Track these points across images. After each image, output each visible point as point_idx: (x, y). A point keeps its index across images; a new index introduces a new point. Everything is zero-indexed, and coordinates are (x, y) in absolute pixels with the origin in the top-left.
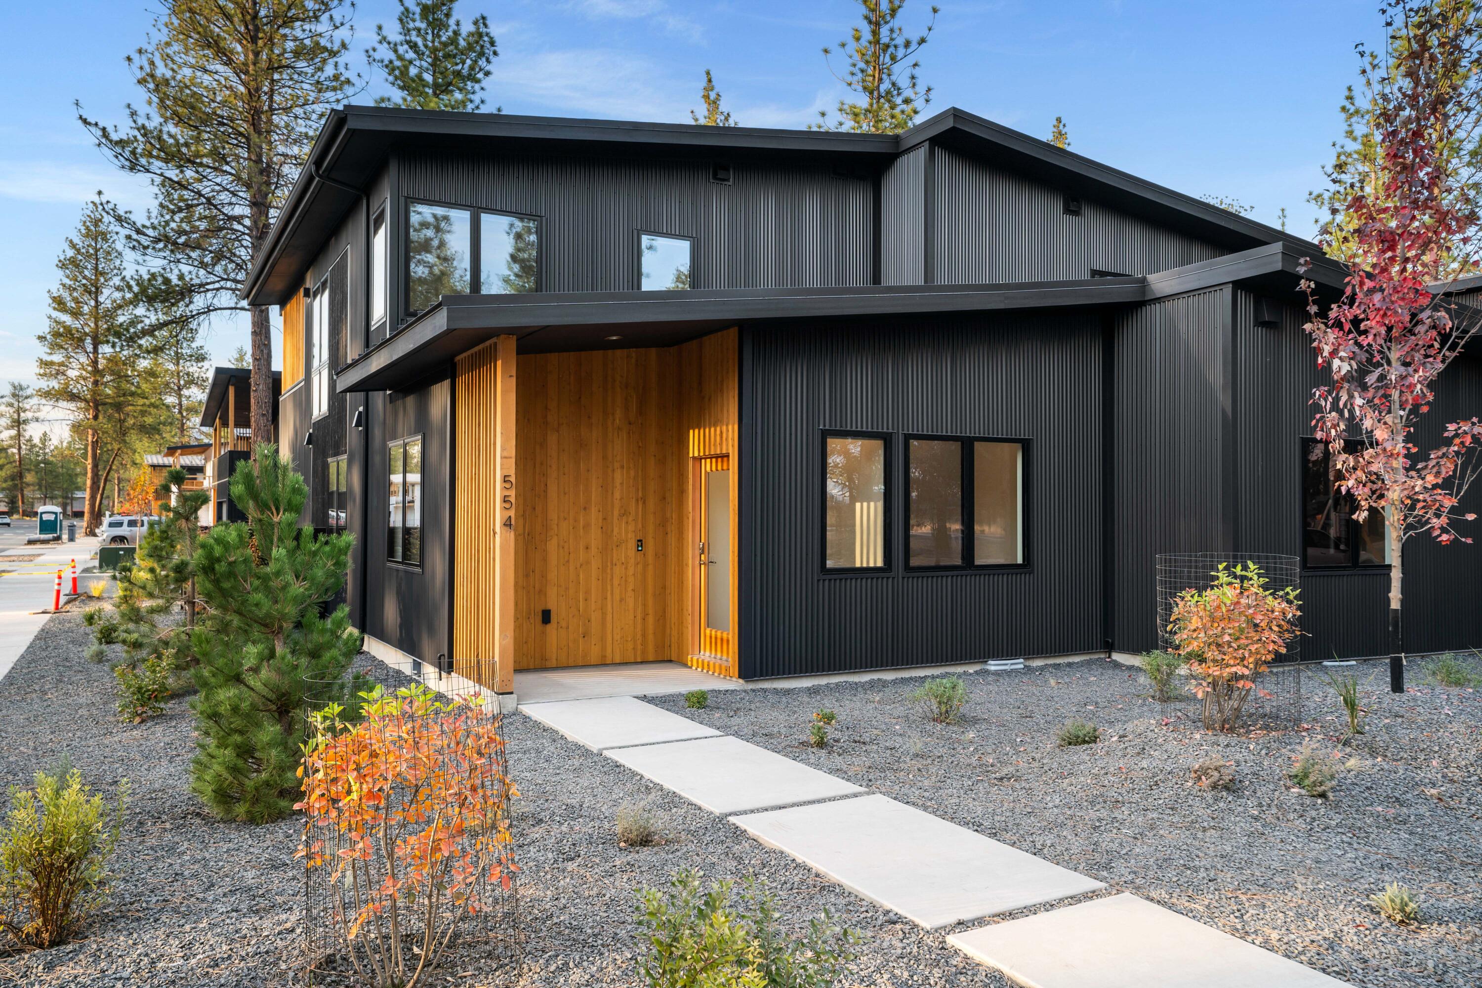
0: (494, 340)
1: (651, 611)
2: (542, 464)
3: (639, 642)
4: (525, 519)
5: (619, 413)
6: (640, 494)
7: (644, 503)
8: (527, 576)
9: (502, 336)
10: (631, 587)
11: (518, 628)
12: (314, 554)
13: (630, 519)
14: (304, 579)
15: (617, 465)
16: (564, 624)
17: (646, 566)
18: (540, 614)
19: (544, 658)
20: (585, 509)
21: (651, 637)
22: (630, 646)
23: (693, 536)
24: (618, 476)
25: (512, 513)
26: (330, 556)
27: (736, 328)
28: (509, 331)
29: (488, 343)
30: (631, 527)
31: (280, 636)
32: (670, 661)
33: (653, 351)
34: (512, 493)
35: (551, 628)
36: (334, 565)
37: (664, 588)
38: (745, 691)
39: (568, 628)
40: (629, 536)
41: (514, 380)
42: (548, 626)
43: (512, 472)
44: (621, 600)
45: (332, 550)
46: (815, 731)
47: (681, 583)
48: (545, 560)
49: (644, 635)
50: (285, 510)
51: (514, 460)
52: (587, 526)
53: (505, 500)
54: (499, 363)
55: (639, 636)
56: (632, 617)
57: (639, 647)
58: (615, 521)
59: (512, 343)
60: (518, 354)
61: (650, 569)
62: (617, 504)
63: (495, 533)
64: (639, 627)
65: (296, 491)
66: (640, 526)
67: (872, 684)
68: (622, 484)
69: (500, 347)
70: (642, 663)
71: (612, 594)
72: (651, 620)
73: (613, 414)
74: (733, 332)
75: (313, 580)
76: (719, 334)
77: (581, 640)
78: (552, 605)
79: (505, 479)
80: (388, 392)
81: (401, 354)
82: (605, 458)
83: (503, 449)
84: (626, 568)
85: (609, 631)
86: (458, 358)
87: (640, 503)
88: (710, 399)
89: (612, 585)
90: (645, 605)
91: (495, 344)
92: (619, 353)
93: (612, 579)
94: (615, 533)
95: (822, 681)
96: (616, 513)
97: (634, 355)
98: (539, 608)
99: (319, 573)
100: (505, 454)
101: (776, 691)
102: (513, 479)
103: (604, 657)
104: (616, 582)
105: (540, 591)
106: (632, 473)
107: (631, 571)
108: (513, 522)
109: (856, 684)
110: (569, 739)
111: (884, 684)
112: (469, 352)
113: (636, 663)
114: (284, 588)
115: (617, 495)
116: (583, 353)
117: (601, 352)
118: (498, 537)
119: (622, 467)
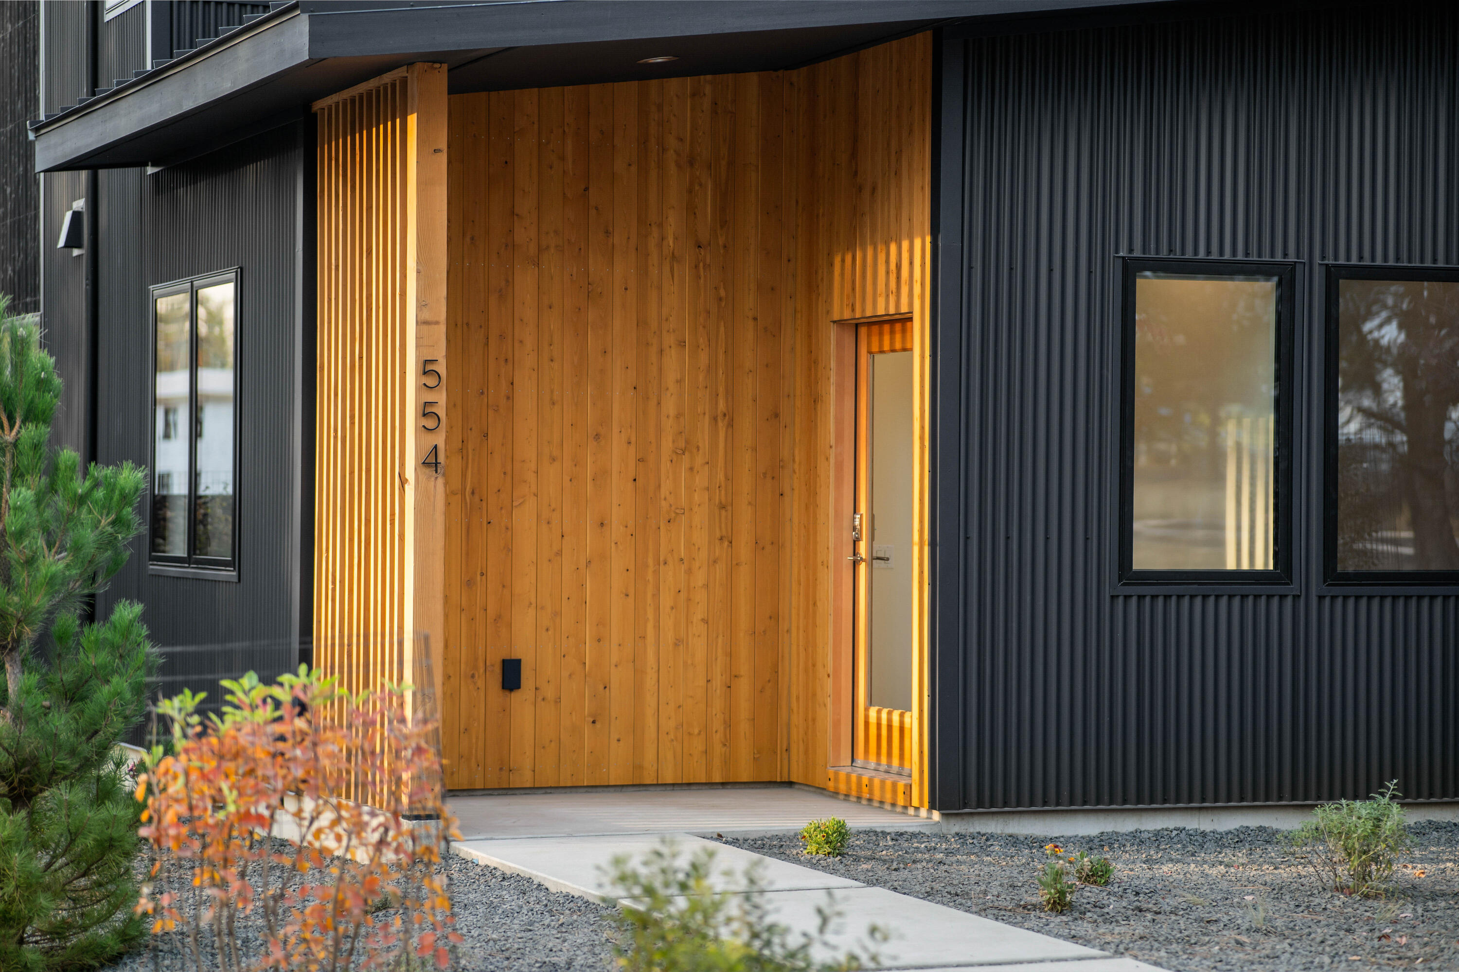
0: (401, 72)
1: (744, 668)
2: (502, 337)
3: (717, 738)
4: (465, 458)
5: (673, 223)
6: (722, 406)
7: (731, 425)
8: (470, 583)
9: (419, 66)
10: (699, 613)
11: (451, 696)
12: (81, 500)
13: (699, 460)
14: (62, 549)
15: (669, 340)
16: (549, 692)
17: (733, 566)
18: (498, 670)
19: (504, 767)
20: (597, 437)
21: (744, 728)
22: (698, 745)
23: (838, 499)
24: (672, 363)
25: (440, 439)
26: (106, 507)
27: (929, 33)
28: (434, 59)
29: (387, 78)
30: (701, 480)
31: (15, 654)
32: (790, 784)
33: (753, 78)
34: (441, 398)
35: (521, 699)
36: (113, 523)
37: (775, 617)
38: (944, 837)
39: (558, 701)
40: (696, 497)
41: (443, 158)
42: (516, 696)
43: (440, 353)
44: (677, 643)
45: (109, 497)
46: (1048, 879)
47: (812, 603)
48: (509, 549)
49: (728, 724)
50: (24, 422)
51: (443, 328)
52: (601, 476)
53: (426, 411)
54: (412, 120)
55: (717, 724)
56: (702, 682)
57: (718, 750)
58: (665, 466)
59: (440, 79)
60: (450, 92)
61: (744, 579)
62: (669, 426)
63: (403, 482)
64: (718, 705)
65: (42, 385)
66: (721, 476)
67: (1240, 838)
68: (680, 381)
69: (413, 88)
70: (724, 785)
71: (657, 627)
72: (744, 687)
73: (661, 225)
74: (923, 42)
75: (77, 548)
76: (895, 43)
77: (587, 730)
78: (521, 651)
79: (426, 368)
80: (150, 170)
81: (202, 101)
82: (642, 323)
83: (421, 305)
84: (689, 571)
85: (650, 712)
86: (319, 105)
87: (721, 424)
88: (874, 190)
89: (657, 609)
90: (730, 655)
91: (404, 81)
92: (673, 84)
93: (656, 595)
94: (664, 491)
95: (1125, 825)
96: (667, 445)
97: (708, 89)
98: (495, 659)
99: (89, 536)
100: (426, 315)
101: (1014, 841)
102: (441, 368)
103: (638, 768)
104: (666, 601)
105: (498, 618)
106: (703, 358)
107: (700, 578)
108: (441, 458)
109: (1204, 834)
110: (553, 889)
111: (1268, 837)
112: (346, 94)
113: (710, 785)
114: (30, 562)
115: (670, 406)
116: (593, 88)
117: (634, 84)
118: (410, 490)
119: (681, 344)
